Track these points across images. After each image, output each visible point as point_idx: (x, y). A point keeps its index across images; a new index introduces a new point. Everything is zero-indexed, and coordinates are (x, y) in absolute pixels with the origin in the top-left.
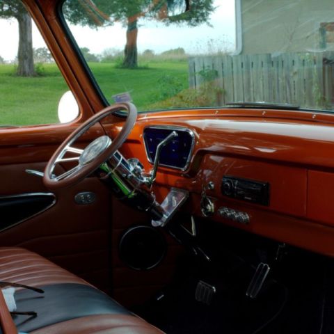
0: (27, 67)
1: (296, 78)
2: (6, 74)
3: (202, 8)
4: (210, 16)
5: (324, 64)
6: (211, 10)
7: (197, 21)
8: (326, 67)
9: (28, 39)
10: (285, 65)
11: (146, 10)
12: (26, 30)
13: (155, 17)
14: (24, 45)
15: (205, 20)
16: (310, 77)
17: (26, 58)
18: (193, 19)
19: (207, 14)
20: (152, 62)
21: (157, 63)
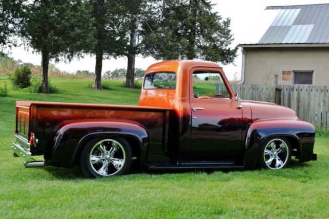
0: (130, 83)
1: (264, 96)
2: (119, 86)
3: (231, 55)
4: (234, 60)
5: (276, 91)
6: (235, 56)
7: (227, 62)
8: (277, 92)
9: (133, 68)
10: (259, 90)
11: (198, 54)
12: (132, 63)
13: (203, 59)
14: (130, 71)
15: (232, 62)
16: (270, 96)
17: (130, 78)
18: (225, 62)
19: (233, 59)
20: (198, 84)
21: (201, 85)
